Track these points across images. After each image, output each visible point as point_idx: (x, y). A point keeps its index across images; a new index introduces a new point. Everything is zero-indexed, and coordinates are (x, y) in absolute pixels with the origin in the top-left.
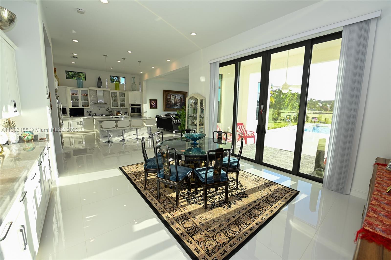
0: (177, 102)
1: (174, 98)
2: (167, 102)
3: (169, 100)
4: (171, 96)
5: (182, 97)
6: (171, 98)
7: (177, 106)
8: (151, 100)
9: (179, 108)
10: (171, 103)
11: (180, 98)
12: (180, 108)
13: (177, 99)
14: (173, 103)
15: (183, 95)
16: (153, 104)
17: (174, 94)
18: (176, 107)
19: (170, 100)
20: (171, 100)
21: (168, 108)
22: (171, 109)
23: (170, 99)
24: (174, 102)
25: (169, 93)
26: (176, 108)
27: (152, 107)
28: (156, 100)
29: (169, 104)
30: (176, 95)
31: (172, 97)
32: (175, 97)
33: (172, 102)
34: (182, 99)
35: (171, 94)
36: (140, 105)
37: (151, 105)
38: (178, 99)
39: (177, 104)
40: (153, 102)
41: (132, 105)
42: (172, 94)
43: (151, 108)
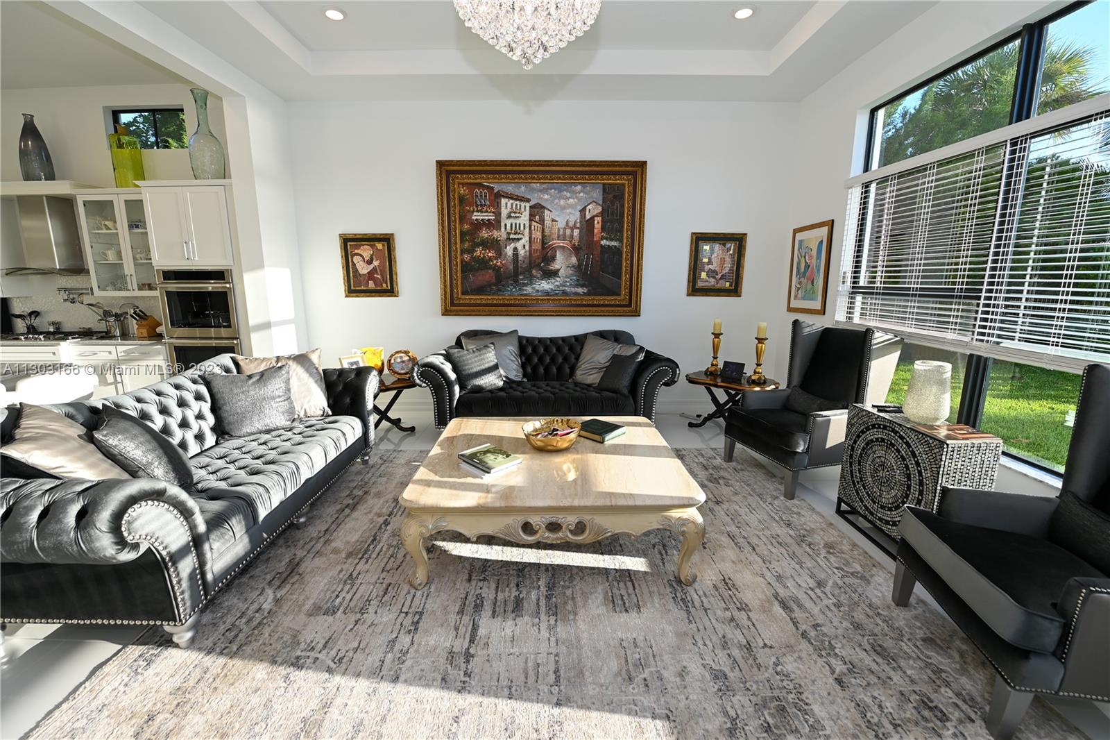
0: (554, 249)
1: (527, 214)
2: (470, 251)
3: (484, 234)
4: (503, 201)
5: (593, 210)
6: (498, 214)
7: (555, 274)
8: (350, 243)
9: (565, 293)
10: (499, 253)
11: (575, 217)
12: (580, 290)
13: (548, 222)
14: (516, 254)
15: (606, 189)
16: (363, 269)
17: (522, 190)
18: (545, 285)
19: (495, 234)
20: (502, 234)
21: (480, 290)
22: (497, 299)
23: (495, 224)
24: (522, 247)
25: (480, 185)
26: (547, 293)
27: (356, 286)
28: (387, 240)
29: (483, 264)
30: (545, 191)
31: (504, 212)
32: (537, 211)
33: (509, 251)
34: (598, 220)
35: (497, 188)
36: (219, 275)
37: (356, 271)
38: (561, 224)
39: (554, 258)
40: (366, 251)
41: (170, 275)
42: (510, 188)
43: (351, 291)
